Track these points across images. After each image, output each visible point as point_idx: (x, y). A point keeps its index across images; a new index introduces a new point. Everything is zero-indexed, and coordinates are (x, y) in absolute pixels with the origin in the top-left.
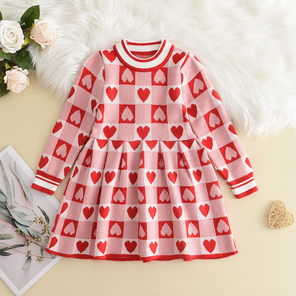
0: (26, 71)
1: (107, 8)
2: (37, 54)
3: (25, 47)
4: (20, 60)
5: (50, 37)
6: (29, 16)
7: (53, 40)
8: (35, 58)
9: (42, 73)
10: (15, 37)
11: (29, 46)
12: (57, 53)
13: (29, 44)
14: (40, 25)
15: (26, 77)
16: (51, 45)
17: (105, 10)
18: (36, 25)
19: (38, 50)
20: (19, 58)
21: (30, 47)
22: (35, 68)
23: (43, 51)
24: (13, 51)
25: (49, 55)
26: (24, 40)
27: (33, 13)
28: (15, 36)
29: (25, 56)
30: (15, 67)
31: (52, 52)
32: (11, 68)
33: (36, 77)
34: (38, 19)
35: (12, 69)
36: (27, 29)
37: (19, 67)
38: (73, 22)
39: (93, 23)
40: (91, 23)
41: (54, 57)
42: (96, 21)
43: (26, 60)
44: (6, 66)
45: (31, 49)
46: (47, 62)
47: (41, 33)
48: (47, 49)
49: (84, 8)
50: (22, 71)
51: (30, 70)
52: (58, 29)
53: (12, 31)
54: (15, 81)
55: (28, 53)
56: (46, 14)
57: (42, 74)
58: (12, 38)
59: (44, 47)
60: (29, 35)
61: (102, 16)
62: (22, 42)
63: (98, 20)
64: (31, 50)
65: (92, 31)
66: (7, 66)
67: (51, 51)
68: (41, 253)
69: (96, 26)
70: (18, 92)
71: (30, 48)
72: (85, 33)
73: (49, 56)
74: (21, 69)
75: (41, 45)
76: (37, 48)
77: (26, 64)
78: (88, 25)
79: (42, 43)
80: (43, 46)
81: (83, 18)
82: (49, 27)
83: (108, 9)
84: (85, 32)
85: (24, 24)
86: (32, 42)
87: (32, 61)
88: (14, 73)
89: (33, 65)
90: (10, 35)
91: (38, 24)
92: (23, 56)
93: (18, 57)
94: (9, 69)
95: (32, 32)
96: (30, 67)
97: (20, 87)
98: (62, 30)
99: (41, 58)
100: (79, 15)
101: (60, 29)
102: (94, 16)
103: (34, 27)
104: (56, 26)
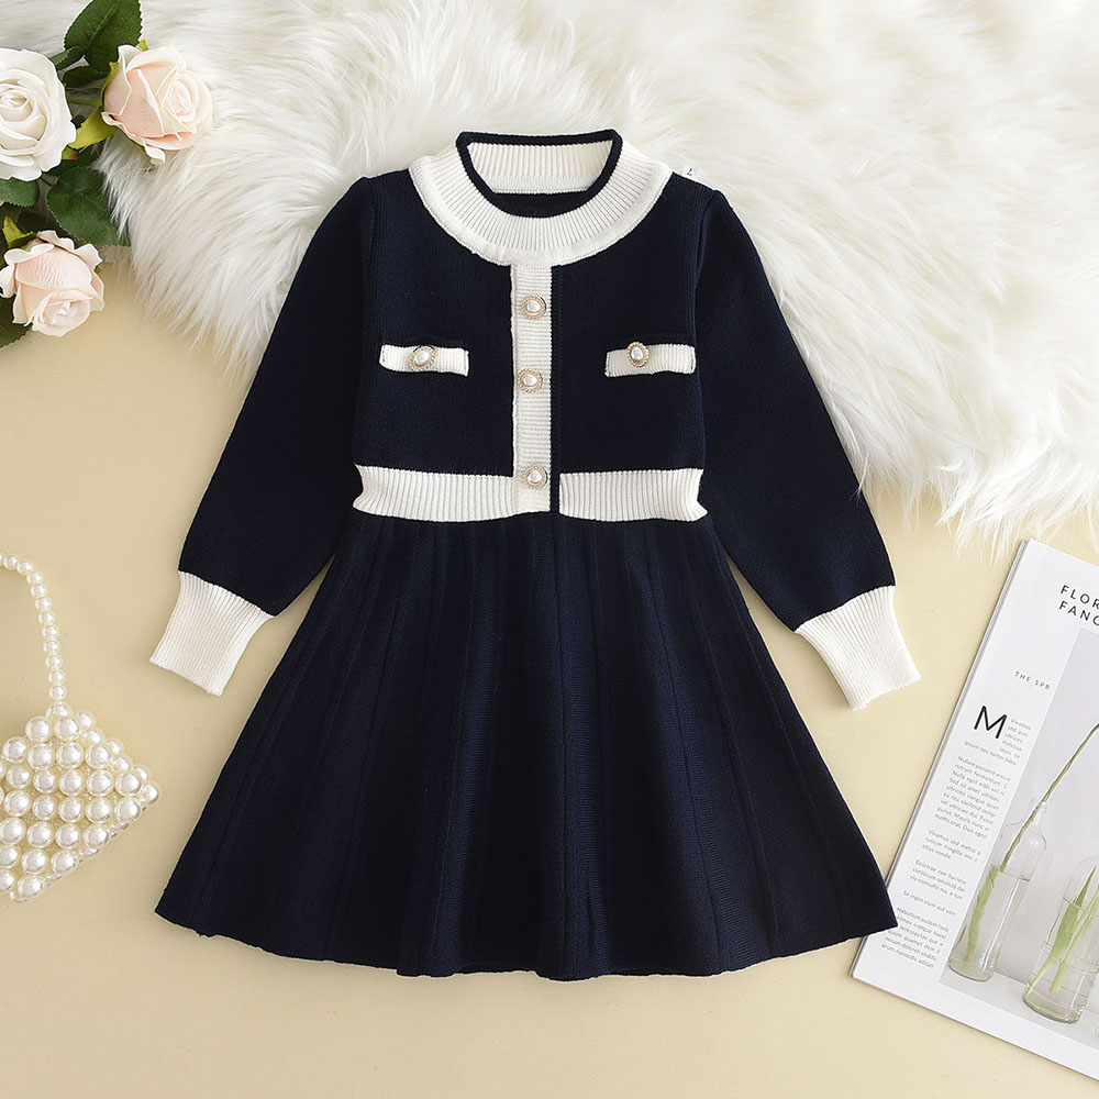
0: (88, 249)
1: (415, 8)
2: (133, 182)
4: (69, 207)
5: (180, 119)
6: (100, 32)
7: (194, 131)
8: (127, 194)
9: (154, 260)
10: (34, 118)
11: (104, 153)
12: (214, 184)
13: (102, 143)
14: (139, 71)
15: (90, 277)
16: (187, 151)
17: (408, 15)
18: (125, 71)
19: (138, 170)
20: (62, 197)
21: (107, 156)
22: (126, 241)
23: (159, 174)
24: (29, 172)
25: (180, 190)
26: (76, 125)
27: (113, 20)
28: (36, 109)
29: (88, 193)
30: (45, 234)
31: (193, 177)
32: (32, 238)
34: (134, 43)
35: (34, 242)
36: (96, 84)
37: (62, 234)
38: (281, 58)
39: (360, 67)
40: (350, 65)
41: (201, 197)
42: (371, 57)
43: (92, 207)
44: (5, 230)
45: (111, 164)
46: (172, 220)
47: (144, 102)
48: (175, 167)
49: (326, 6)
50: (73, 250)
51: (110, 249)
52: (219, 87)
53: (21, 91)
54: (42, 293)
55: (102, 177)
56: (173, 23)
57: (155, 265)
58: (22, 120)
59: (162, 156)
60: (102, 109)
61: (396, 39)
62: (60, 136)
63: (378, 54)
64: (111, 167)
65: (353, 96)
66: (11, 232)
67: (189, 174)
69: (371, 80)
70: (60, 333)
71: (109, 160)
72: (325, 105)
73: (183, 192)
74: (67, 243)
75: (147, 148)
76: (134, 162)
77: (92, 221)
78: (341, 74)
79: (149, 142)
80: (155, 152)
81: (319, 45)
82: (178, 76)
83: (420, 11)
84: (325, 100)
85: (83, 62)
86: (114, 135)
87: (116, 211)
88: (37, 258)
89: (117, 228)
90: (15, 106)
91: (132, 65)
92: (80, 189)
93: (58, 196)
94: (22, 244)
95: (111, 97)
96: (109, 237)
97: (64, 313)
98: (236, 90)
99: (150, 200)
100: (305, 30)
101: (226, 88)
102: (365, 38)
103: (118, 77)
104: (211, 74)
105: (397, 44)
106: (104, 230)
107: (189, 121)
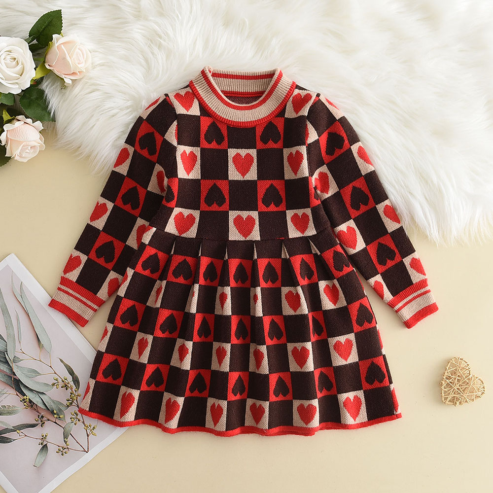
0: (38, 124)
1: (179, 15)
2: (57, 94)
3: (36, 83)
4: (29, 106)
5: (79, 66)
6: (44, 29)
7: (84, 71)
8: (54, 101)
10: (20, 67)
11: (44, 81)
13: (42, 79)
14: (62, 45)
15: (38, 135)
16: (81, 79)
17: (176, 18)
18: (56, 45)
19: (59, 88)
20: (25, 101)
21: (46, 82)
22: (54, 120)
23: (69, 90)
24: (16, 91)
26: (35, 70)
27: (50, 24)
28: (20, 64)
29: (37, 99)
30: (19, 117)
32: (13, 119)
33: (56, 134)
34: (59, 33)
35: (15, 121)
36: (40, 51)
37: (27, 117)
38: (120, 38)
39: (155, 41)
40: (151, 40)
42: (160, 37)
43: (39, 105)
44: (4, 116)
45: (47, 86)
47: (64, 58)
48: (75, 86)
49: (139, 15)
50: (32, 124)
51: (46, 123)
52: (93, 51)
53: (14, 55)
54: (20, 143)
55: (43, 92)
56: (72, 24)
57: (65, 130)
58: (15, 68)
59: (70, 82)
60: (44, 62)
62: (31, 73)
63: (163, 35)
64: (45, 86)
65: (153, 53)
66: (6, 116)
68: (65, 441)
69: (160, 46)
70: (25, 161)
71: (46, 84)
74: (29, 121)
75: (65, 79)
76: (58, 84)
77: (39, 111)
78: (147, 44)
79: (66, 76)
80: (68, 81)
81: (137, 32)
82: (78, 47)
84: (141, 56)
85: (35, 42)
86: (49, 73)
87: (50, 106)
88: (17, 128)
89: (50, 113)
90: (11, 62)
91: (60, 42)
92: (34, 97)
93: (24, 100)
94: (9, 121)
95: (50, 57)
96: (46, 118)
97: (28, 151)
98: (101, 53)
99: (64, 101)
100: (131, 26)
101: (97, 52)
102: (157, 28)
103: (52, 48)
104: (90, 46)
105: (171, 30)
106: (44, 115)
107: (82, 67)
